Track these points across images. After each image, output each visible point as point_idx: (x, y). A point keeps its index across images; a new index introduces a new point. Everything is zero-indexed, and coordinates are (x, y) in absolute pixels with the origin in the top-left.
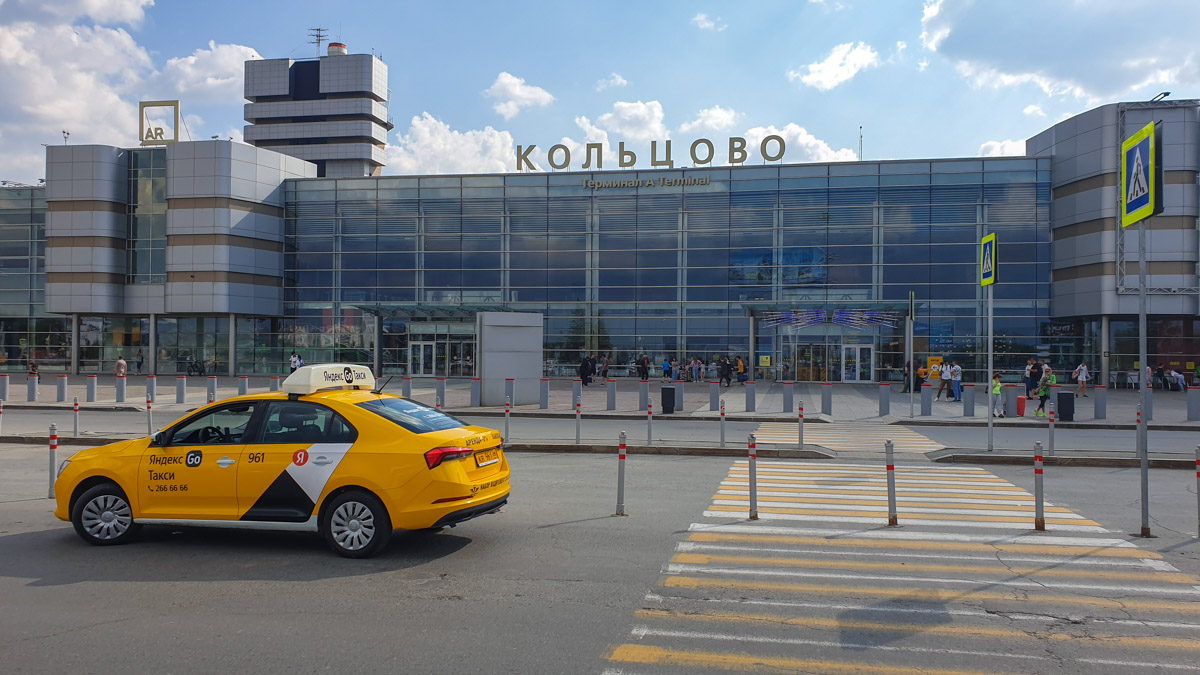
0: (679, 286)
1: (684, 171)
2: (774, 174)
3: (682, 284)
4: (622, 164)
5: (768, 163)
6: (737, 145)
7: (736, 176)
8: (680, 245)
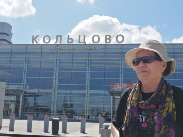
0: (87, 84)
1: (89, 45)
2: (120, 47)
3: (88, 84)
4: (68, 42)
5: (118, 43)
6: (108, 37)
7: (107, 47)
8: (87, 70)
